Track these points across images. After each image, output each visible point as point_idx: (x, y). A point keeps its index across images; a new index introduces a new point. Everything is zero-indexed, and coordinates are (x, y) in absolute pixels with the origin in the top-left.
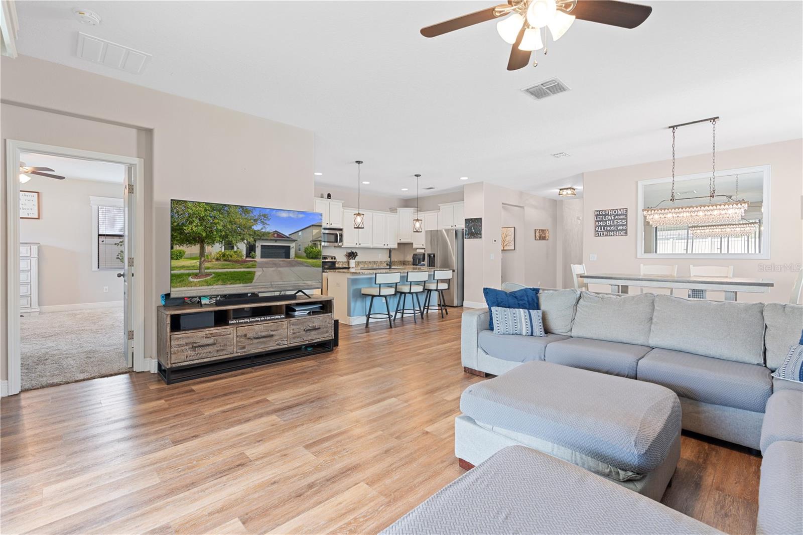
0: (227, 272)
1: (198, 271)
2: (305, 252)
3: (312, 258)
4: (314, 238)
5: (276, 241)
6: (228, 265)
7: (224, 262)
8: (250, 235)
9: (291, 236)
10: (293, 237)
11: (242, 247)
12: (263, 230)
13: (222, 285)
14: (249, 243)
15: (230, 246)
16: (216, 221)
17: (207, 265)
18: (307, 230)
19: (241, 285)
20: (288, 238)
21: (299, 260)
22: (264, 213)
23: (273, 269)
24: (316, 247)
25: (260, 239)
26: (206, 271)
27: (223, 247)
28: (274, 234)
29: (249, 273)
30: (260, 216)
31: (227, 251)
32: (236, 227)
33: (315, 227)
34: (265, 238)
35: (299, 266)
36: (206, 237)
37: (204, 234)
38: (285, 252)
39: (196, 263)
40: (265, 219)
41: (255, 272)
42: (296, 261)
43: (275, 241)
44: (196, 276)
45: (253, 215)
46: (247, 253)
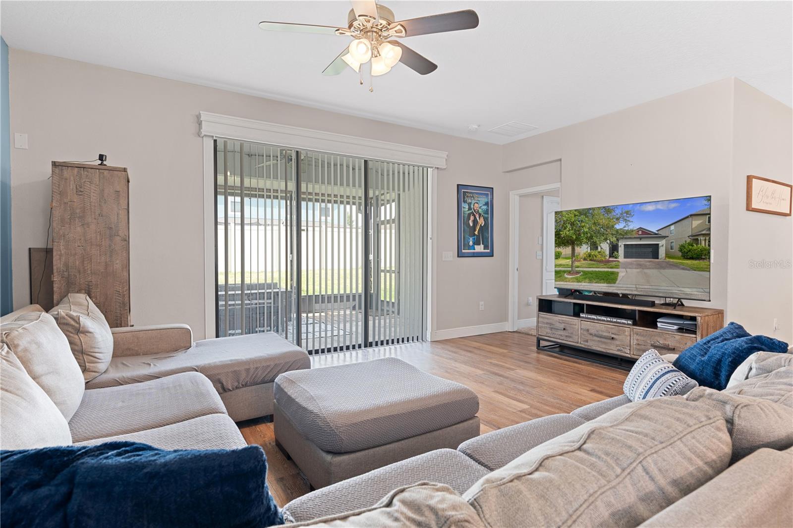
0: (592, 271)
1: (570, 269)
2: (681, 250)
3: (692, 258)
4: (695, 232)
5: (641, 239)
6: (593, 264)
7: (589, 262)
8: (612, 234)
9: (659, 232)
10: (662, 233)
11: (605, 247)
12: (626, 229)
13: (589, 283)
14: (611, 243)
15: (594, 246)
16: (583, 224)
17: (577, 264)
18: (683, 221)
19: (605, 285)
20: (656, 234)
21: (672, 260)
22: (626, 210)
23: (638, 270)
24: (697, 244)
25: (622, 238)
26: (576, 269)
27: (589, 248)
28: (638, 231)
29: (612, 273)
30: (621, 214)
31: (592, 251)
32: (600, 227)
33: (694, 217)
34: (628, 237)
35: (671, 268)
36: (576, 240)
37: (574, 237)
38: (654, 251)
39: (569, 262)
40: (628, 216)
41: (618, 273)
42: (668, 263)
43: (639, 240)
44: (569, 273)
45: (615, 214)
46: (610, 253)
